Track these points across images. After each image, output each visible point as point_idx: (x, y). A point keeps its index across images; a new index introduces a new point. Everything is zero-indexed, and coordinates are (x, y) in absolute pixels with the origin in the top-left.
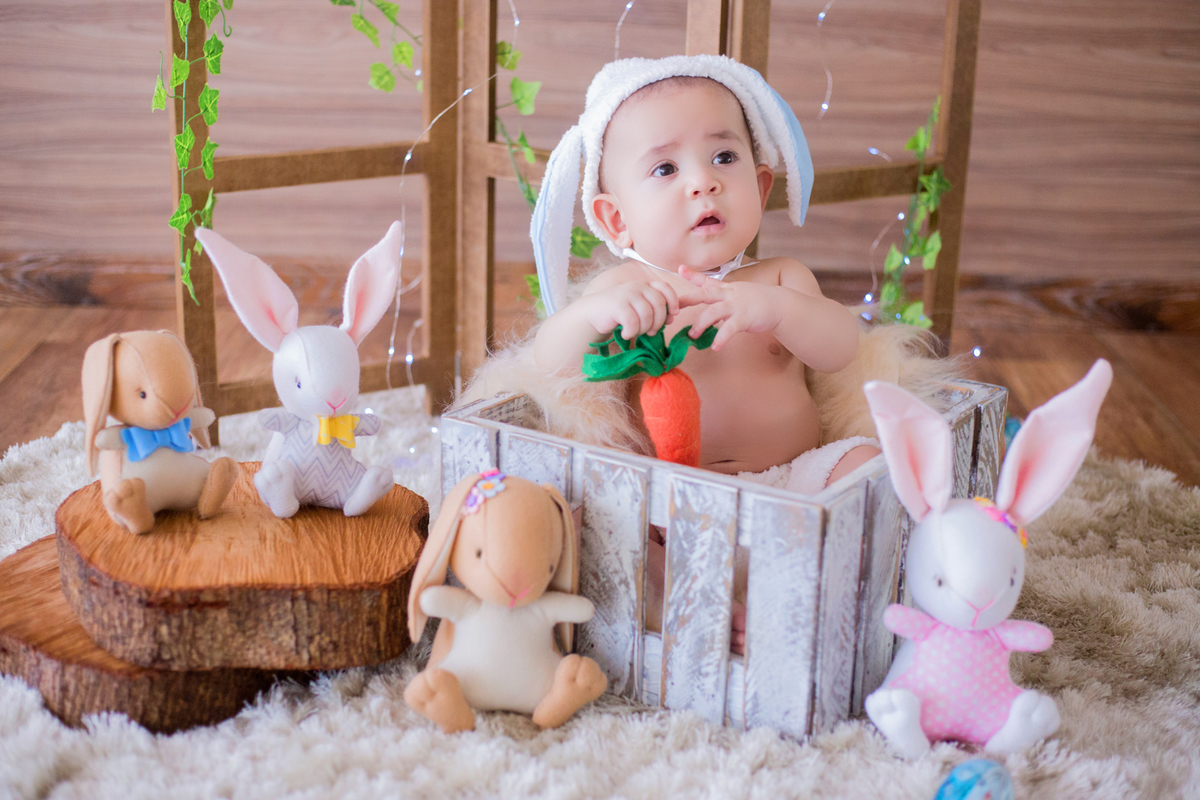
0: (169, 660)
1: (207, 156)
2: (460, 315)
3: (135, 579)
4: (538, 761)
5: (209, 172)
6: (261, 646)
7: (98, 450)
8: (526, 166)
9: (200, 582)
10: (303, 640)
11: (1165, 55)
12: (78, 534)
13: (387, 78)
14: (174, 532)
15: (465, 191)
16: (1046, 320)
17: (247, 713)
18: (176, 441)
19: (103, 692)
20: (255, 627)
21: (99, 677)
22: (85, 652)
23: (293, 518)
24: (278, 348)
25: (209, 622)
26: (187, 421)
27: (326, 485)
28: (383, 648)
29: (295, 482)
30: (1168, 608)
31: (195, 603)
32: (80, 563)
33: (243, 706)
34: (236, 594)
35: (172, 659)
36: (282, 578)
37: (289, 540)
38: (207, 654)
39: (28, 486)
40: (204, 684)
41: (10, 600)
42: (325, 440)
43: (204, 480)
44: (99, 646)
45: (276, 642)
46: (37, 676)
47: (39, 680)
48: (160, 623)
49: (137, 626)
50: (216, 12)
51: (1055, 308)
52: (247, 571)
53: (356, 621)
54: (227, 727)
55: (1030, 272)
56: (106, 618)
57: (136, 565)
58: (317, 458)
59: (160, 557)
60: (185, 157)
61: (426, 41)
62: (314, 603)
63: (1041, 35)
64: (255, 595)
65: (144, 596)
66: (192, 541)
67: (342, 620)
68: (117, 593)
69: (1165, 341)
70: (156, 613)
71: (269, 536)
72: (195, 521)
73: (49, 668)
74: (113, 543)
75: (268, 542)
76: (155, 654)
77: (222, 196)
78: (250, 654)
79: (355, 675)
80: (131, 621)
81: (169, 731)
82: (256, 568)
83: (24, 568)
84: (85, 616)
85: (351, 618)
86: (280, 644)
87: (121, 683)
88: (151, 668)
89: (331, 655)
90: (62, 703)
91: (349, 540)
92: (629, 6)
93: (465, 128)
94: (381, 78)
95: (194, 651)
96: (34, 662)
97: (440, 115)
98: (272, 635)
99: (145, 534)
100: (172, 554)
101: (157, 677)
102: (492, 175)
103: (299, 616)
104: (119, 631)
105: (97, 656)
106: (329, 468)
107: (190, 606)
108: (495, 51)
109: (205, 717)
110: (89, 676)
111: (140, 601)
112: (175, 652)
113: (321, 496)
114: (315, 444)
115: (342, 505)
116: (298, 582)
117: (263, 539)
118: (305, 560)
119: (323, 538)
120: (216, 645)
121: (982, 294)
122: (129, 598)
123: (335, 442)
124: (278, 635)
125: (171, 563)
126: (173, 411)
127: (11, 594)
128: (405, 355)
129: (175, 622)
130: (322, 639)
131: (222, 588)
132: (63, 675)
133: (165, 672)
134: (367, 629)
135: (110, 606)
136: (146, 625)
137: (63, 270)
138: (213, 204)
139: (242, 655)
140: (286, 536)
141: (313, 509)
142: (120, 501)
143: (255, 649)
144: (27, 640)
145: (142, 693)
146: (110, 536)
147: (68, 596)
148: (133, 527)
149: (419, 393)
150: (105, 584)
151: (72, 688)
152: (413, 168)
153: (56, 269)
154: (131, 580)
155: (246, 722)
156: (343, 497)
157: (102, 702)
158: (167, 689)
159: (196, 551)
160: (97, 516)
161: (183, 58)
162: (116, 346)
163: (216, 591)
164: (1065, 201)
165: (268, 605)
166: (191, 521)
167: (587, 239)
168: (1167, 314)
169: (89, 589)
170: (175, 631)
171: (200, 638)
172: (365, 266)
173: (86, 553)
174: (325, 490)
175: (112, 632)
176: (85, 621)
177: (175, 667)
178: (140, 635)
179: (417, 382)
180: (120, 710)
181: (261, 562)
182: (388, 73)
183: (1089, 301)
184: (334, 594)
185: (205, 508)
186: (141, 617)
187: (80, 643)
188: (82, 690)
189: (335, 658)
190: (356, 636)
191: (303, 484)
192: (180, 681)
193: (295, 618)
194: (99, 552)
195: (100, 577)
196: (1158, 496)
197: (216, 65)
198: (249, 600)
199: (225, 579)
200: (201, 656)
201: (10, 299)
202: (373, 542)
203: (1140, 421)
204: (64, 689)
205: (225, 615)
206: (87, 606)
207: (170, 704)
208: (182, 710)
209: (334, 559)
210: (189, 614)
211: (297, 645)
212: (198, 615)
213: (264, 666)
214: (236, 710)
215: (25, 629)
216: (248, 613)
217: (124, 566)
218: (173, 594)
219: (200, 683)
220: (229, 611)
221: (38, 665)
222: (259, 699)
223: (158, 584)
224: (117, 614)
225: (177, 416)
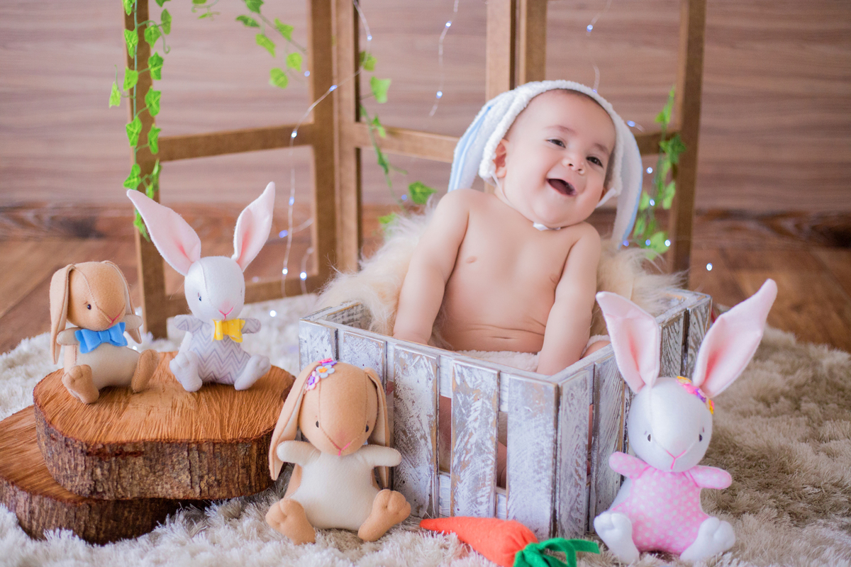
0: (101, 492)
1: (153, 138)
3: (80, 436)
5: (154, 148)
6: (166, 483)
7: (59, 346)
8: (380, 139)
9: (124, 438)
10: (196, 478)
12: (46, 404)
13: (282, 79)
14: (113, 403)
15: (341, 158)
16: (775, 241)
17: (158, 530)
18: (114, 339)
19: (58, 514)
20: (163, 470)
21: (54, 504)
22: (46, 487)
23: (198, 392)
24: (187, 273)
25: (129, 466)
26: (122, 325)
27: (222, 369)
28: (253, 484)
29: (199, 366)
30: (831, 454)
31: (121, 453)
32: (46, 424)
33: (156, 525)
34: (148, 447)
35: (104, 492)
36: (182, 435)
37: (192, 408)
38: (128, 488)
40: (128, 509)
42: (219, 337)
43: (135, 366)
44: (57, 483)
45: (177, 480)
46: (14, 503)
47: (16, 506)
48: (95, 466)
49: (80, 469)
50: (158, 37)
51: (781, 232)
52: (159, 430)
53: (234, 465)
54: (143, 540)
55: (763, 207)
56: (60, 463)
57: (82, 426)
58: (215, 350)
59: (100, 419)
60: (135, 138)
61: (310, 51)
62: (204, 452)
64: (162, 446)
65: (85, 448)
66: (124, 408)
67: (224, 465)
68: (67, 445)
70: (93, 460)
71: (179, 405)
72: (129, 395)
73: (22, 497)
74: (69, 410)
75: (177, 409)
76: (92, 488)
77: (166, 164)
78: (159, 488)
79: (235, 502)
80: (76, 465)
81: (103, 543)
82: (165, 428)
83: (14, 427)
84: (48, 461)
85: (230, 463)
86: (180, 481)
87: (69, 508)
88: (89, 498)
89: (216, 489)
90: (30, 522)
91: (235, 408)
92: (448, 25)
93: (340, 112)
94: (278, 78)
95: (119, 486)
96: (12, 493)
97: (319, 100)
98: (174, 475)
99: (92, 403)
100: (108, 418)
101: (94, 504)
102: (359, 146)
103: (192, 462)
104: (69, 472)
105: (54, 489)
106: (223, 357)
107: (116, 455)
108: (358, 58)
109: (129, 532)
110: (48, 503)
111: (82, 451)
112: (106, 487)
113: (218, 376)
114: (212, 340)
115: (234, 382)
116: (193, 438)
117: (174, 407)
118: (201, 422)
119: (217, 407)
120: (135, 482)
121: (728, 223)
122: (75, 449)
123: (227, 338)
124: (178, 475)
125: (107, 424)
126: (110, 318)
127: (4, 445)
128: (300, 272)
129: (106, 466)
130: (209, 478)
131: (139, 442)
132: (31, 503)
133: (100, 501)
134: (241, 471)
135: (63, 454)
136: (86, 468)
137: (76, 214)
138: (159, 171)
139: (153, 489)
140: (190, 404)
141: (213, 386)
142: (73, 381)
143: (162, 485)
144: (7, 478)
145: (84, 516)
146: (68, 405)
147: (40, 447)
148: (83, 399)
150: (59, 439)
151: (37, 511)
152: (300, 141)
153: (73, 214)
154: (77, 436)
155: (158, 536)
156: (234, 376)
157: (57, 521)
158: (101, 513)
159: (125, 415)
160: (62, 391)
161: (133, 69)
162: (71, 273)
163: (134, 444)
164: (786, 155)
165: (171, 454)
166: (126, 394)
167: (424, 190)
169: (50, 442)
170: (106, 472)
171: (124, 477)
172: (249, 214)
173: (49, 418)
174: (221, 371)
175: (64, 473)
176: (48, 465)
177: (106, 498)
178: (82, 475)
180: (68, 528)
181: (170, 424)
182: (283, 75)
183: (806, 227)
184: (217, 446)
185: (135, 385)
186: (83, 463)
187: (44, 480)
188: (44, 513)
189: (219, 491)
190: (234, 476)
191: (205, 368)
192: (111, 507)
193: (190, 463)
194: (58, 417)
195: (56, 435)
196: (836, 371)
197: (158, 74)
198: (158, 450)
199: (142, 436)
200: (124, 489)
201: (40, 235)
202: (252, 409)
204: (32, 512)
205: (141, 461)
206: (49, 455)
207: (104, 523)
208: (112, 527)
209: (222, 422)
210: (116, 461)
211: (191, 482)
212: (122, 461)
213: (168, 497)
214: (149, 529)
215: (8, 470)
216: (157, 460)
217: (74, 427)
218: (104, 446)
219: (125, 508)
220: (144, 458)
221: (15, 495)
222: (167, 520)
223: (95, 440)
224: (67, 461)
225: (113, 321)
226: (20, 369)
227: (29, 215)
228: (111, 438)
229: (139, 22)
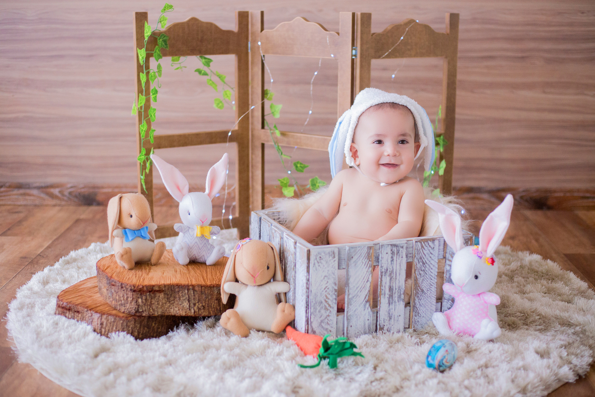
0: (141, 312)
1: (152, 134)
2: (251, 199)
4: (280, 345)
5: (152, 141)
6: (176, 307)
7: (114, 237)
8: (276, 138)
9: (153, 283)
10: (192, 305)
11: (544, 92)
12: (106, 270)
13: (221, 104)
14: (142, 269)
15: (252, 149)
17: (170, 334)
18: (143, 235)
19: (117, 324)
20: (174, 300)
21: (115, 319)
22: (109, 311)
23: (187, 265)
24: (181, 201)
25: (156, 298)
26: (147, 227)
27: (200, 253)
28: (222, 309)
29: (188, 251)
30: (530, 300)
31: (152, 290)
32: (107, 279)
33: (169, 331)
34: (167, 287)
35: (143, 311)
36: (184, 282)
37: (186, 272)
38: (156, 310)
39: (79, 264)
40: (154, 322)
41: (78, 296)
42: (199, 235)
43: (153, 250)
44: (115, 309)
46: (91, 320)
47: (92, 322)
48: (138, 298)
49: (130, 299)
50: (155, 78)
52: (171, 280)
53: (212, 298)
54: (163, 338)
55: (492, 185)
56: (117, 298)
57: (129, 278)
59: (138, 276)
60: (143, 134)
61: (236, 90)
62: (196, 291)
63: (491, 85)
64: (174, 288)
65: (133, 288)
66: (149, 272)
67: (206, 298)
68: (122, 287)
69: (550, 213)
70: (137, 294)
71: (178, 270)
72: (150, 266)
73: (96, 316)
74: (119, 272)
75: (178, 272)
76: (137, 309)
77: (156, 150)
78: (172, 310)
79: (211, 320)
80: (127, 298)
81: (142, 339)
82: (174, 279)
83: (83, 287)
84: (109, 299)
85: (210, 297)
86: (183, 306)
87: (124, 321)
88: (135, 315)
89: (202, 311)
90: (101, 329)
91: (209, 272)
92: (316, 73)
93: (252, 124)
94: (218, 104)
95: (151, 308)
96: (90, 315)
97: (242, 116)
98: (180, 303)
99: (131, 269)
100: (142, 275)
101: (137, 318)
102: (263, 142)
103: (190, 296)
104: (123, 302)
105: (114, 312)
106: (201, 246)
107: (150, 292)
108: (264, 93)
109: (155, 335)
110: (111, 319)
111: (131, 290)
112: (144, 309)
113: (197, 257)
114: (195, 236)
115: (205, 261)
116: (190, 283)
117: (176, 271)
118: (192, 277)
119: (199, 271)
120: (159, 307)
121: (471, 195)
122: (127, 289)
123: (203, 236)
124: (182, 303)
125: (142, 278)
126: (142, 222)
127: (80, 294)
128: (229, 216)
129: (144, 298)
130: (199, 304)
131: (161, 285)
132: (101, 319)
133: (140, 316)
134: (216, 302)
135: (119, 293)
136: (133, 299)
137: (85, 191)
139: (169, 310)
140: (185, 270)
141: (194, 262)
142: (122, 256)
143: (174, 308)
144: (87, 307)
145: (131, 325)
146: (118, 270)
147: (102, 294)
148: (127, 267)
149: (234, 232)
150: (117, 285)
151: (105, 324)
152: (232, 139)
153: (83, 190)
154: (128, 283)
155: (170, 337)
156: (206, 258)
157: (116, 328)
158: (141, 323)
159: (151, 274)
160: (112, 264)
161: (143, 95)
162: (121, 198)
163: (159, 286)
164: (505, 155)
165: (179, 292)
166: (148, 265)
167: (302, 166)
168: (551, 202)
169: (111, 288)
170: (144, 301)
171: (153, 304)
172: (214, 170)
173: (110, 275)
174: (199, 255)
175: (120, 302)
176: (108, 301)
177: (144, 315)
178: (131, 303)
179: (234, 227)
180: (123, 331)
181: (176, 277)
182: (221, 102)
183: (517, 197)
184: (203, 288)
185: (153, 261)
186: (131, 296)
187: (108, 308)
188: (109, 325)
189: (204, 312)
190: (212, 304)
191: (191, 252)
192: (146, 321)
194: (114, 274)
195: (115, 282)
196: (533, 264)
197: (155, 99)
198: (171, 290)
199: (162, 282)
200: (154, 310)
201: (63, 203)
202: (218, 273)
203: (533, 241)
204: (102, 324)
205: (163, 295)
206: (110, 295)
207: (142, 329)
208: (146, 332)
209: (203, 277)
210: (149, 295)
211: (189, 307)
212: (152, 295)
213: (177, 315)
214: (166, 333)
215: (86, 304)
216: (171, 295)
217: (125, 278)
218: (143, 287)
219: (153, 321)
220: (164, 294)
221: (92, 316)
222: (175, 329)
223: (138, 284)
224: (122, 296)
225: (144, 224)
226: (74, 264)
227: (56, 191)
228: (146, 283)
229: (146, 70)
